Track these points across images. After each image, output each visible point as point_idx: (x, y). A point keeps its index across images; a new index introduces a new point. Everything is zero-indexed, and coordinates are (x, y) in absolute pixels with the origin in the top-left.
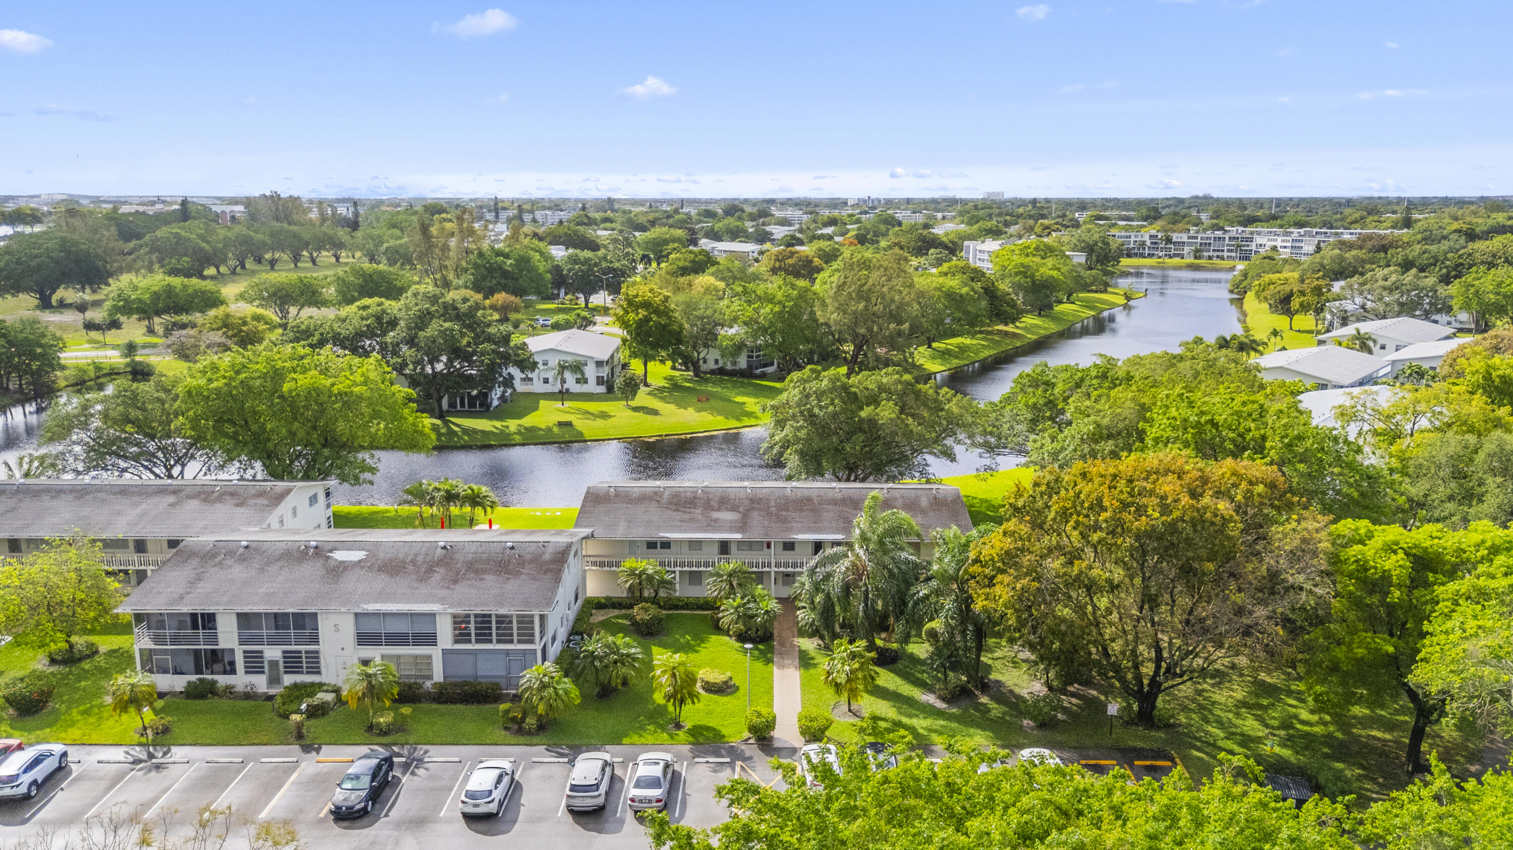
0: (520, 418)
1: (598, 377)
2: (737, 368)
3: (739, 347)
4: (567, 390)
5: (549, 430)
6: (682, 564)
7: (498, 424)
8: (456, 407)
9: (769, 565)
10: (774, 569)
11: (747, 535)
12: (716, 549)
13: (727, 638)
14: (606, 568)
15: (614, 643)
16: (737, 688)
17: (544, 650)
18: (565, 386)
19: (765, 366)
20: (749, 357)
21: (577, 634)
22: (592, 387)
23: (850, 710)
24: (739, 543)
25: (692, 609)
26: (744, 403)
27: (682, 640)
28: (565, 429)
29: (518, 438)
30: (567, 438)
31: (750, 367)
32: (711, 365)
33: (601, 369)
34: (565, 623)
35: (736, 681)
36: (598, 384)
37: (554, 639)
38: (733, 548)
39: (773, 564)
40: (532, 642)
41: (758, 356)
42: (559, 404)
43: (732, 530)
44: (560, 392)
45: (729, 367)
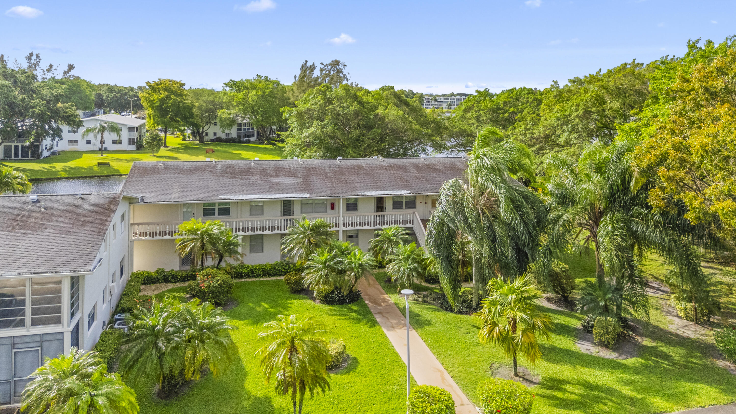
0: (66, 162)
1: (130, 139)
2: (230, 137)
3: (231, 123)
4: (106, 149)
5: (91, 168)
6: (245, 229)
7: (47, 166)
8: (10, 157)
9: (338, 225)
10: (342, 228)
11: (314, 194)
12: (279, 209)
13: (310, 302)
14: (158, 237)
15: (189, 311)
16: (355, 361)
17: (76, 332)
18: (104, 146)
19: (249, 136)
20: (238, 130)
21: (123, 311)
22: (125, 146)
23: (516, 374)
24: (304, 203)
25: (258, 276)
26: (240, 154)
27: (257, 308)
28: (103, 168)
29: (63, 175)
30: (106, 173)
31: (239, 136)
32: (211, 136)
33: (132, 134)
34: (108, 297)
35: (351, 352)
36: (130, 144)
37: (92, 317)
38: (297, 208)
39: (342, 223)
40: (58, 321)
41: (245, 129)
42: (99, 155)
43: (296, 190)
44: (100, 150)
45: (223, 136)
